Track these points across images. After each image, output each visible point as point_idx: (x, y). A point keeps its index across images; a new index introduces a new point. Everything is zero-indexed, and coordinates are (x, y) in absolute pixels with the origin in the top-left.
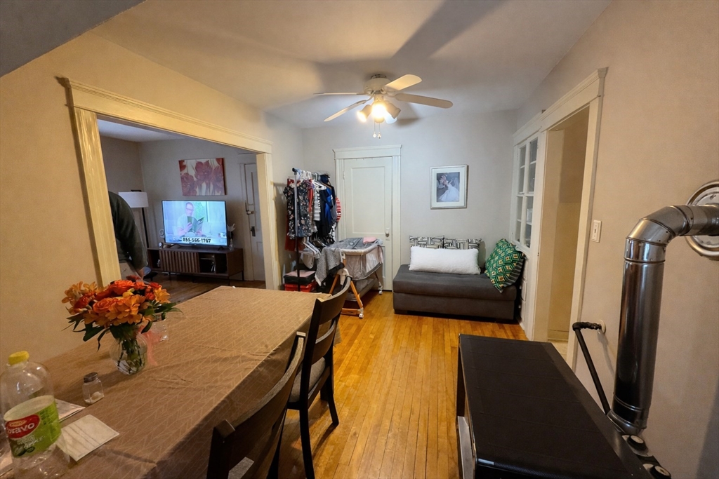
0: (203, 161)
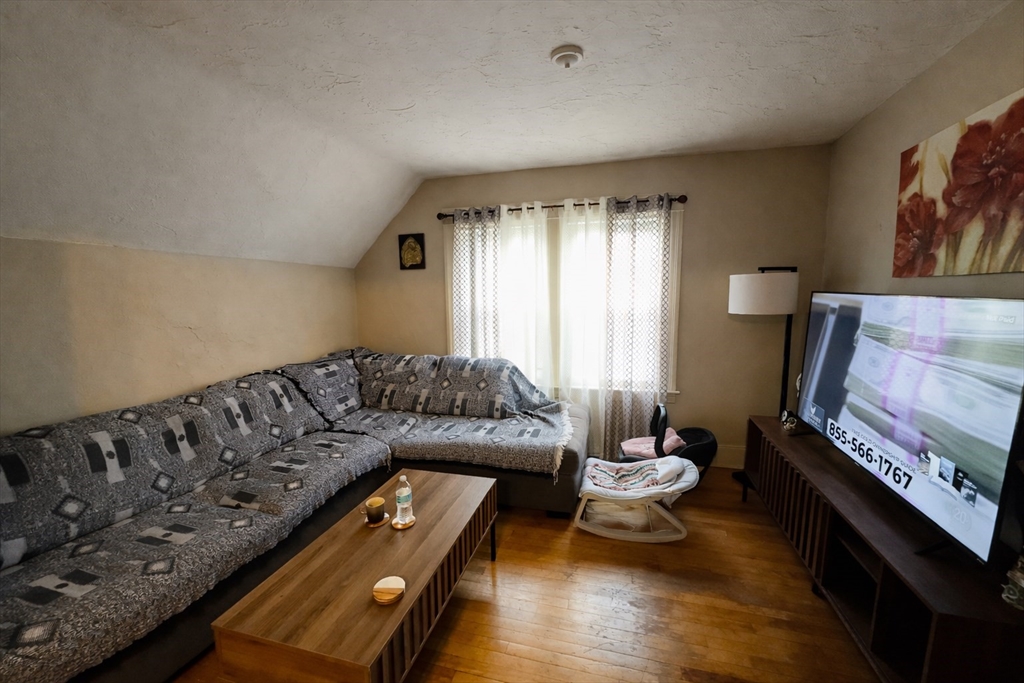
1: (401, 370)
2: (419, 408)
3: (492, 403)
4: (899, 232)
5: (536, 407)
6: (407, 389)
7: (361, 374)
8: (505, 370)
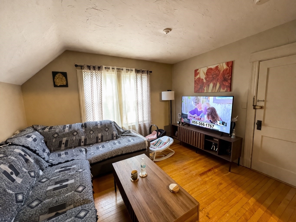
0: (213, 67)
1: (68, 131)
2: (82, 144)
3: (113, 135)
4: (195, 84)
5: (123, 133)
6: (74, 138)
7: (44, 138)
8: (112, 123)
